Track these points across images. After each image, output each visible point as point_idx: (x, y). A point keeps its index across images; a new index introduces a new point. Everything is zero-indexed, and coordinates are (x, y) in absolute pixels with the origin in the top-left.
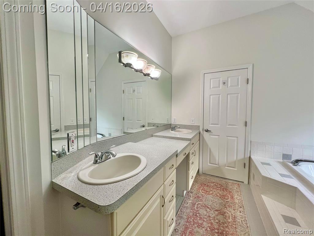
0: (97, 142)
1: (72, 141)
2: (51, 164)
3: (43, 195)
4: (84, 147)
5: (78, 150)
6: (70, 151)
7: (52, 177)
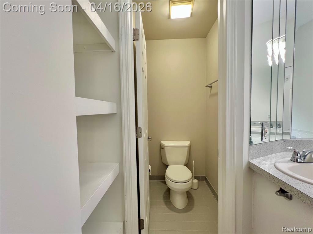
0: (291, 139)
1: (266, 131)
2: (249, 147)
3: (243, 168)
4: (276, 140)
5: (270, 141)
6: (263, 140)
7: (249, 158)
